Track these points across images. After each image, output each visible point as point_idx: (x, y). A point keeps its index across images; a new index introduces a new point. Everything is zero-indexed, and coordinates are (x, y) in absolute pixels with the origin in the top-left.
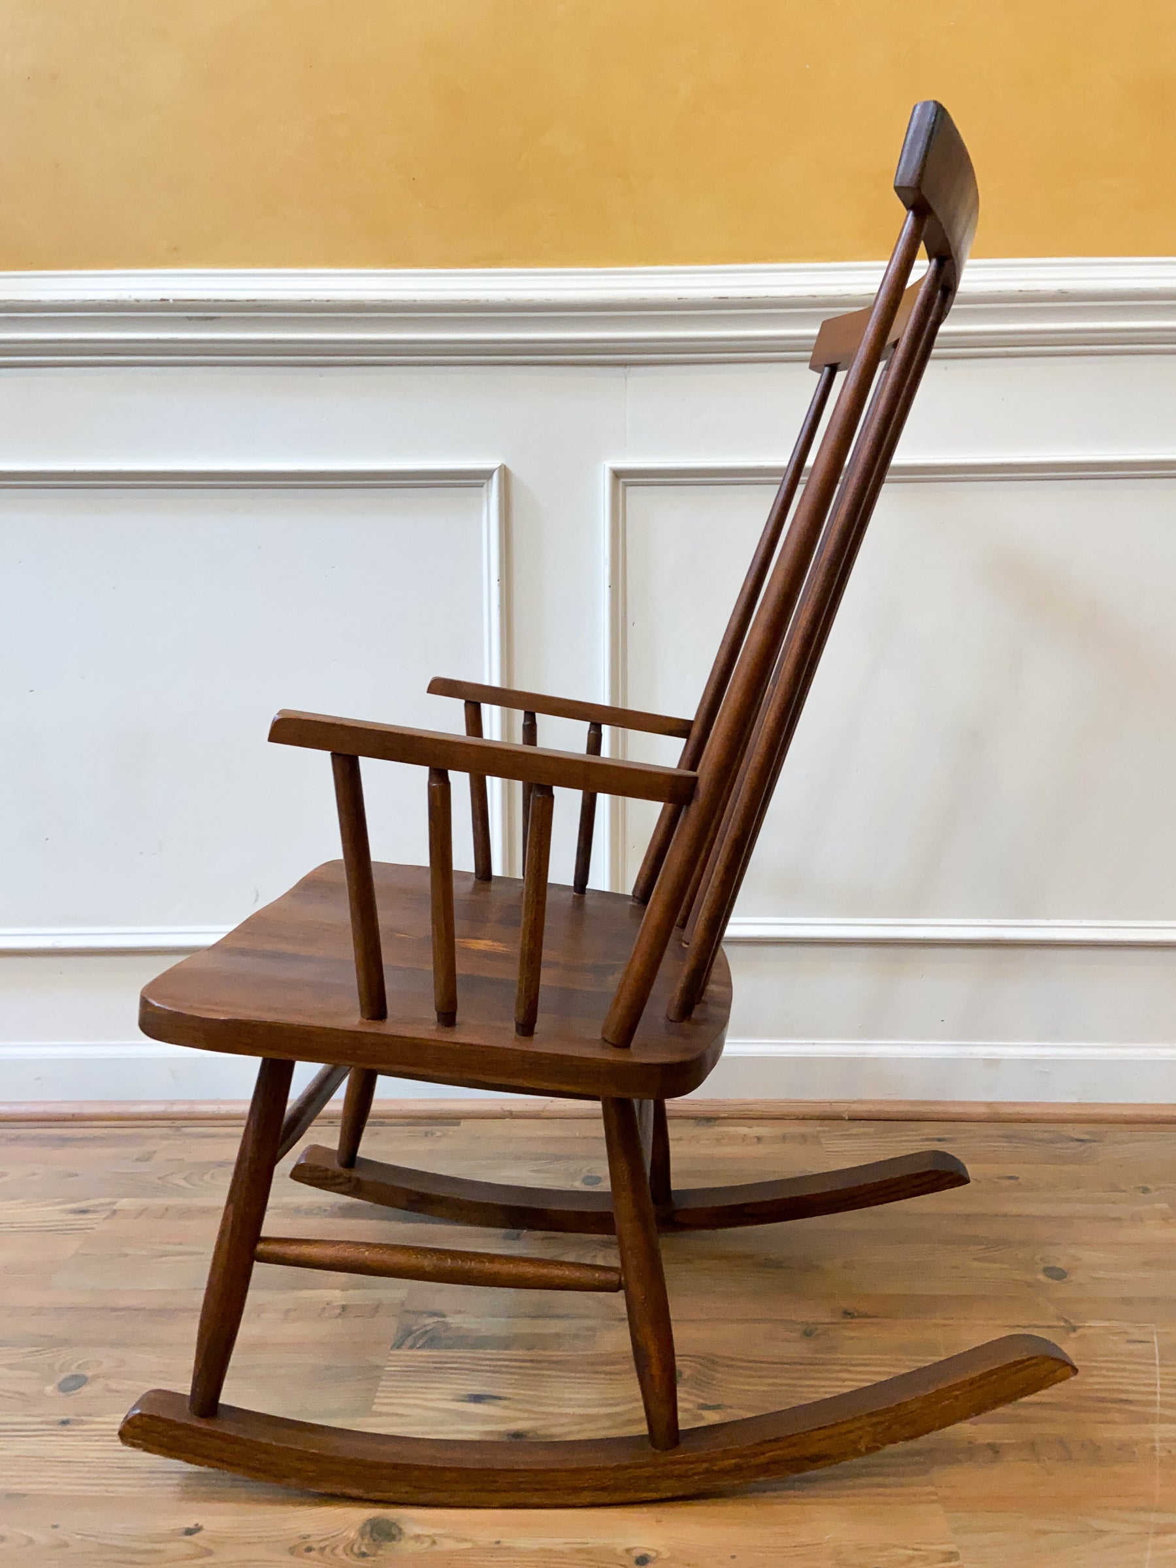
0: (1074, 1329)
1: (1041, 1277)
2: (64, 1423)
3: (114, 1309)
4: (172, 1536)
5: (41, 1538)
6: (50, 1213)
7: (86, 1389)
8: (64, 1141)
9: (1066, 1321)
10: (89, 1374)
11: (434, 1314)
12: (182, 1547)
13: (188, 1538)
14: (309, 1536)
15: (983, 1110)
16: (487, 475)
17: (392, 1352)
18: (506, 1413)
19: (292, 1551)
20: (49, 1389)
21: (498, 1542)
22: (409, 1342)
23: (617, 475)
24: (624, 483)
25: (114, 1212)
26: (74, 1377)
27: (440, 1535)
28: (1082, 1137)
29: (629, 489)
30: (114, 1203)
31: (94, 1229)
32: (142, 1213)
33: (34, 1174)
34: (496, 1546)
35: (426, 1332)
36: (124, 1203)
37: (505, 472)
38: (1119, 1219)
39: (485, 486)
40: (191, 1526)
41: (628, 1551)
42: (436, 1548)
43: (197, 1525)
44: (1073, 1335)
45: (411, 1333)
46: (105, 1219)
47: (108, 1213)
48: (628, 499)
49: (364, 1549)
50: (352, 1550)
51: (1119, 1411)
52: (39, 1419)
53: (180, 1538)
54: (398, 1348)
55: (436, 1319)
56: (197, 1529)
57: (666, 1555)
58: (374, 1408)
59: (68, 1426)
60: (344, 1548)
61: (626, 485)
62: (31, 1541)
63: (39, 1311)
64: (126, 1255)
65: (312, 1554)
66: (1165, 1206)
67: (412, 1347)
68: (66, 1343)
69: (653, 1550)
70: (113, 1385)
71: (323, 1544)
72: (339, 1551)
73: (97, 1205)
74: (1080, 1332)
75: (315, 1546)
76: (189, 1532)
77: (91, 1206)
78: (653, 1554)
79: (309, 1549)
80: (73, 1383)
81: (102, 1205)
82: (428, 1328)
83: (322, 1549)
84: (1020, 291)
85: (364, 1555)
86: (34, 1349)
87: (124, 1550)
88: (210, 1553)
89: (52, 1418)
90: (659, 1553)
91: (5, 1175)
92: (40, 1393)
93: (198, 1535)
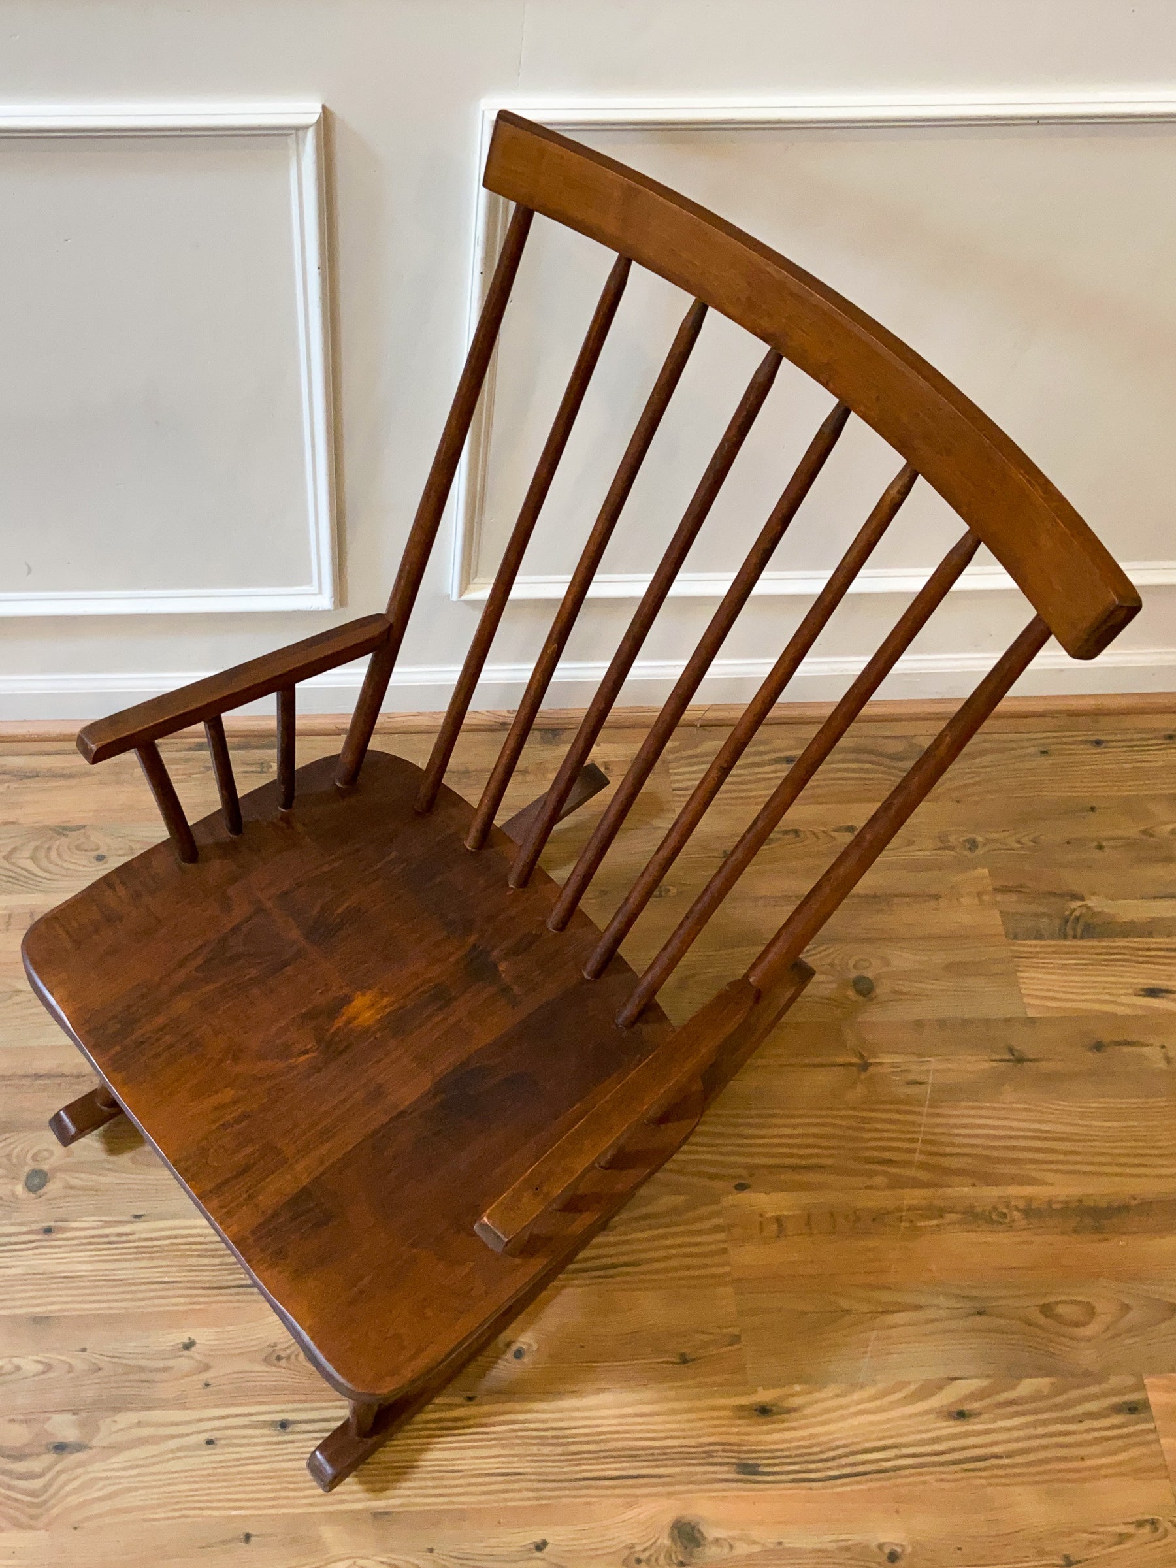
0: (866, 1067)
1: (851, 991)
2: (48, 1231)
4: (173, 1353)
5: (77, 1363)
7: (50, 1186)
9: (862, 1057)
10: (44, 1166)
12: (184, 1363)
13: (186, 1353)
14: (276, 1347)
19: (268, 1360)
20: (19, 1189)
26: (34, 1171)
40: (186, 1340)
43: (189, 1339)
44: (865, 1072)
51: (882, 1174)
52: (25, 1229)
53: (181, 1353)
56: (192, 1343)
57: (538, 1348)
59: (53, 1236)
62: (71, 1368)
65: (283, 1363)
66: (985, 872)
68: (9, 1126)
69: (528, 1342)
70: (71, 1179)
71: (288, 1352)
75: (283, 1354)
76: (186, 1347)
79: (279, 1358)
80: (37, 1181)
83: (288, 1358)
87: (142, 1369)
88: (207, 1368)
89: (35, 1227)
90: (530, 1345)
92: (14, 1195)
93: (194, 1349)
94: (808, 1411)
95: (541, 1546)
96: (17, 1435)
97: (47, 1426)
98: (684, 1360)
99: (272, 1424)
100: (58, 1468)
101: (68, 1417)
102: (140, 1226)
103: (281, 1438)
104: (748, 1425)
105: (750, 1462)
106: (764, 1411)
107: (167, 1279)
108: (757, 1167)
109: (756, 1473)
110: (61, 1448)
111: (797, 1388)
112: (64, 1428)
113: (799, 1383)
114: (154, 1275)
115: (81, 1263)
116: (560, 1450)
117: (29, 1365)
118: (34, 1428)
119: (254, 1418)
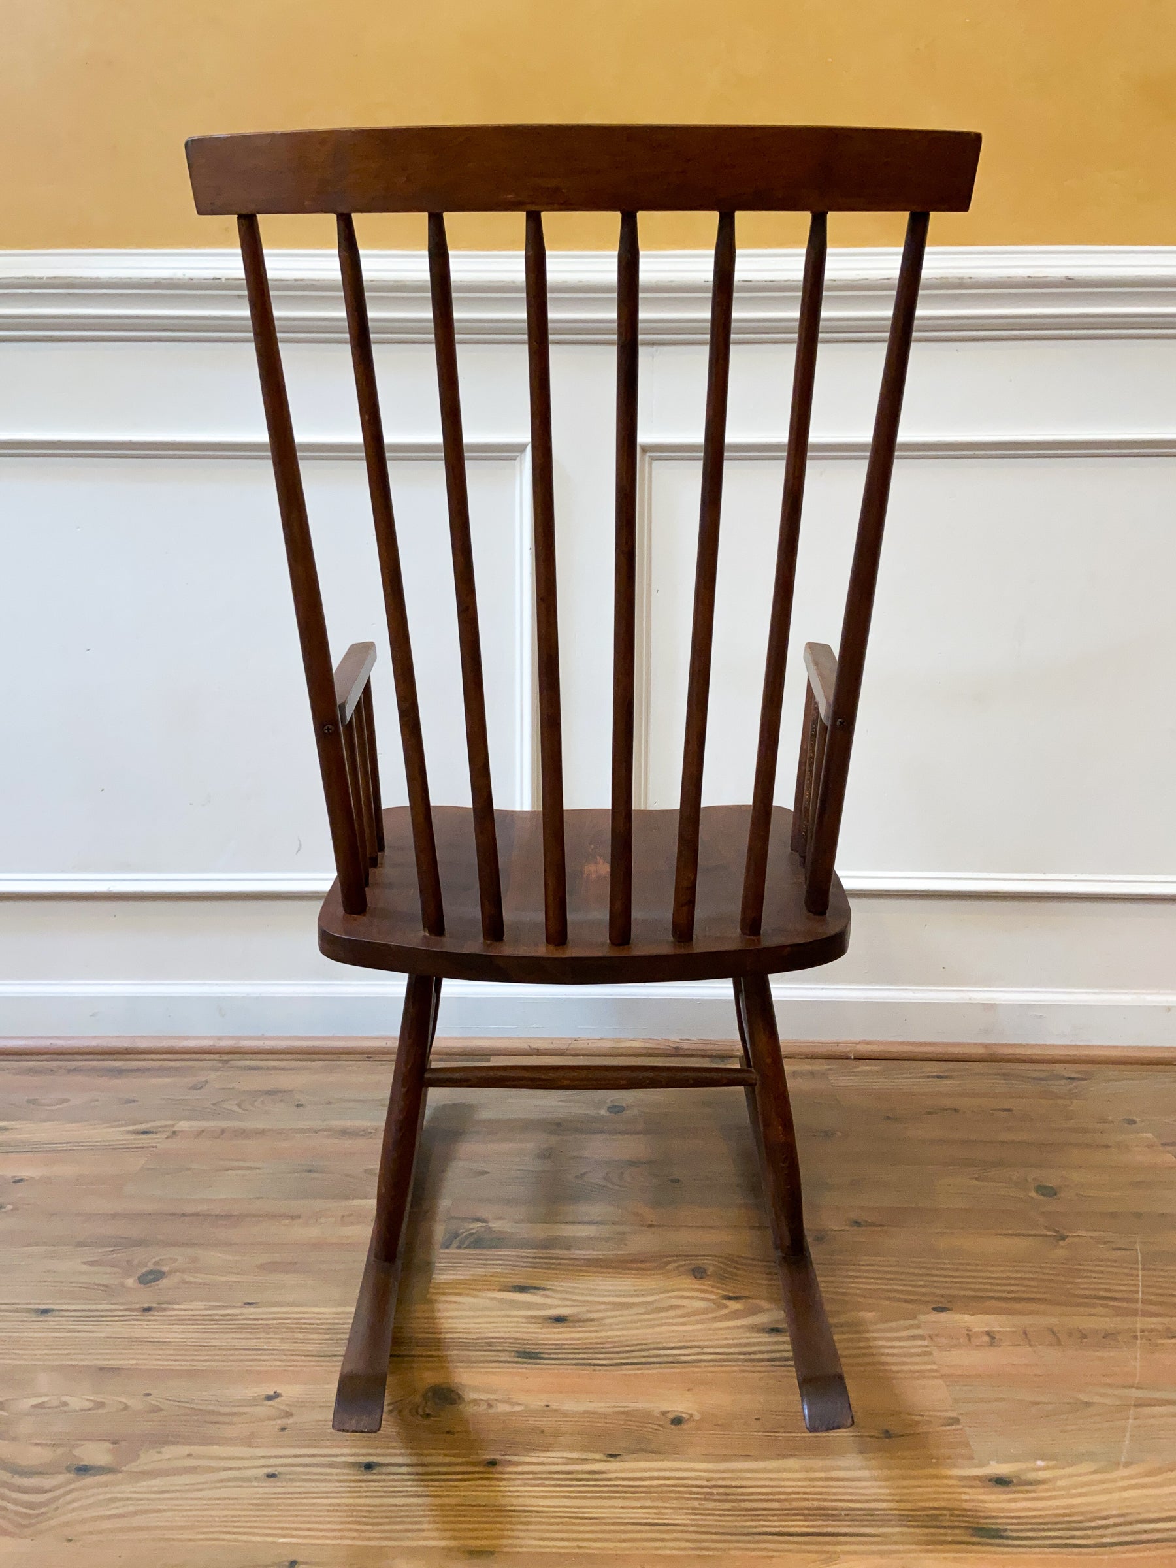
0: (1063, 1238)
1: (1033, 1194)
2: (148, 1309)
3: (184, 1215)
4: (254, 1402)
5: (136, 1403)
6: (116, 1134)
7: (164, 1283)
8: (120, 1072)
9: (1057, 1232)
10: (165, 1269)
11: (478, 1220)
12: (264, 1410)
13: (270, 1403)
15: (981, 1051)
16: (520, 448)
17: (441, 1252)
18: (547, 1301)
20: (130, 1282)
21: (547, 1406)
22: (456, 1243)
23: (644, 449)
24: (650, 457)
25: (174, 1132)
26: (151, 1272)
27: (496, 1400)
28: (1073, 1075)
29: (655, 463)
30: (173, 1126)
31: (156, 1147)
32: (200, 1133)
33: (97, 1100)
34: (546, 1408)
35: (472, 1234)
36: (183, 1125)
38: (1107, 1146)
39: (519, 458)
40: (271, 1393)
41: (664, 1413)
42: (494, 1410)
43: (275, 1392)
44: (1061, 1243)
45: (456, 1236)
46: (167, 1138)
47: (168, 1134)
49: (428, 1411)
50: (417, 1413)
51: (1106, 1306)
52: (120, 1307)
53: (261, 1403)
54: (447, 1247)
55: (480, 1224)
56: (277, 1395)
57: (697, 1416)
58: (429, 1296)
59: (151, 1313)
60: (410, 1411)
61: (653, 459)
62: (126, 1407)
63: (113, 1216)
64: (190, 1169)
66: (1150, 1135)
67: (459, 1247)
68: (140, 1243)
69: (686, 1413)
70: (188, 1278)
71: (390, 1407)
72: (406, 1412)
73: (161, 1127)
74: (1068, 1241)
76: (269, 1398)
77: (150, 1128)
78: (686, 1416)
80: (151, 1277)
81: (165, 1126)
82: (474, 1231)
83: (390, 1412)
84: (1029, 277)
85: (428, 1415)
86: (111, 1249)
87: (212, 1412)
88: (289, 1415)
89: (137, 1306)
90: (691, 1415)
91: (67, 1101)
92: (122, 1285)
93: (278, 1400)
94: (1060, 1483)
96: (36, 1455)
97: (76, 1452)
98: (888, 1434)
99: (356, 1465)
100: (74, 1486)
101: (105, 1445)
102: (251, 1310)
103: (364, 1477)
104: (984, 1494)
105: (993, 1526)
106: (1001, 1482)
107: (265, 1347)
108: (954, 1297)
109: (1002, 1537)
110: (83, 1470)
111: (1040, 1463)
112: (96, 1453)
113: (1042, 1459)
115: (176, 1333)
116: (728, 1505)
117: (77, 1402)
118: (60, 1451)
119: (334, 1459)
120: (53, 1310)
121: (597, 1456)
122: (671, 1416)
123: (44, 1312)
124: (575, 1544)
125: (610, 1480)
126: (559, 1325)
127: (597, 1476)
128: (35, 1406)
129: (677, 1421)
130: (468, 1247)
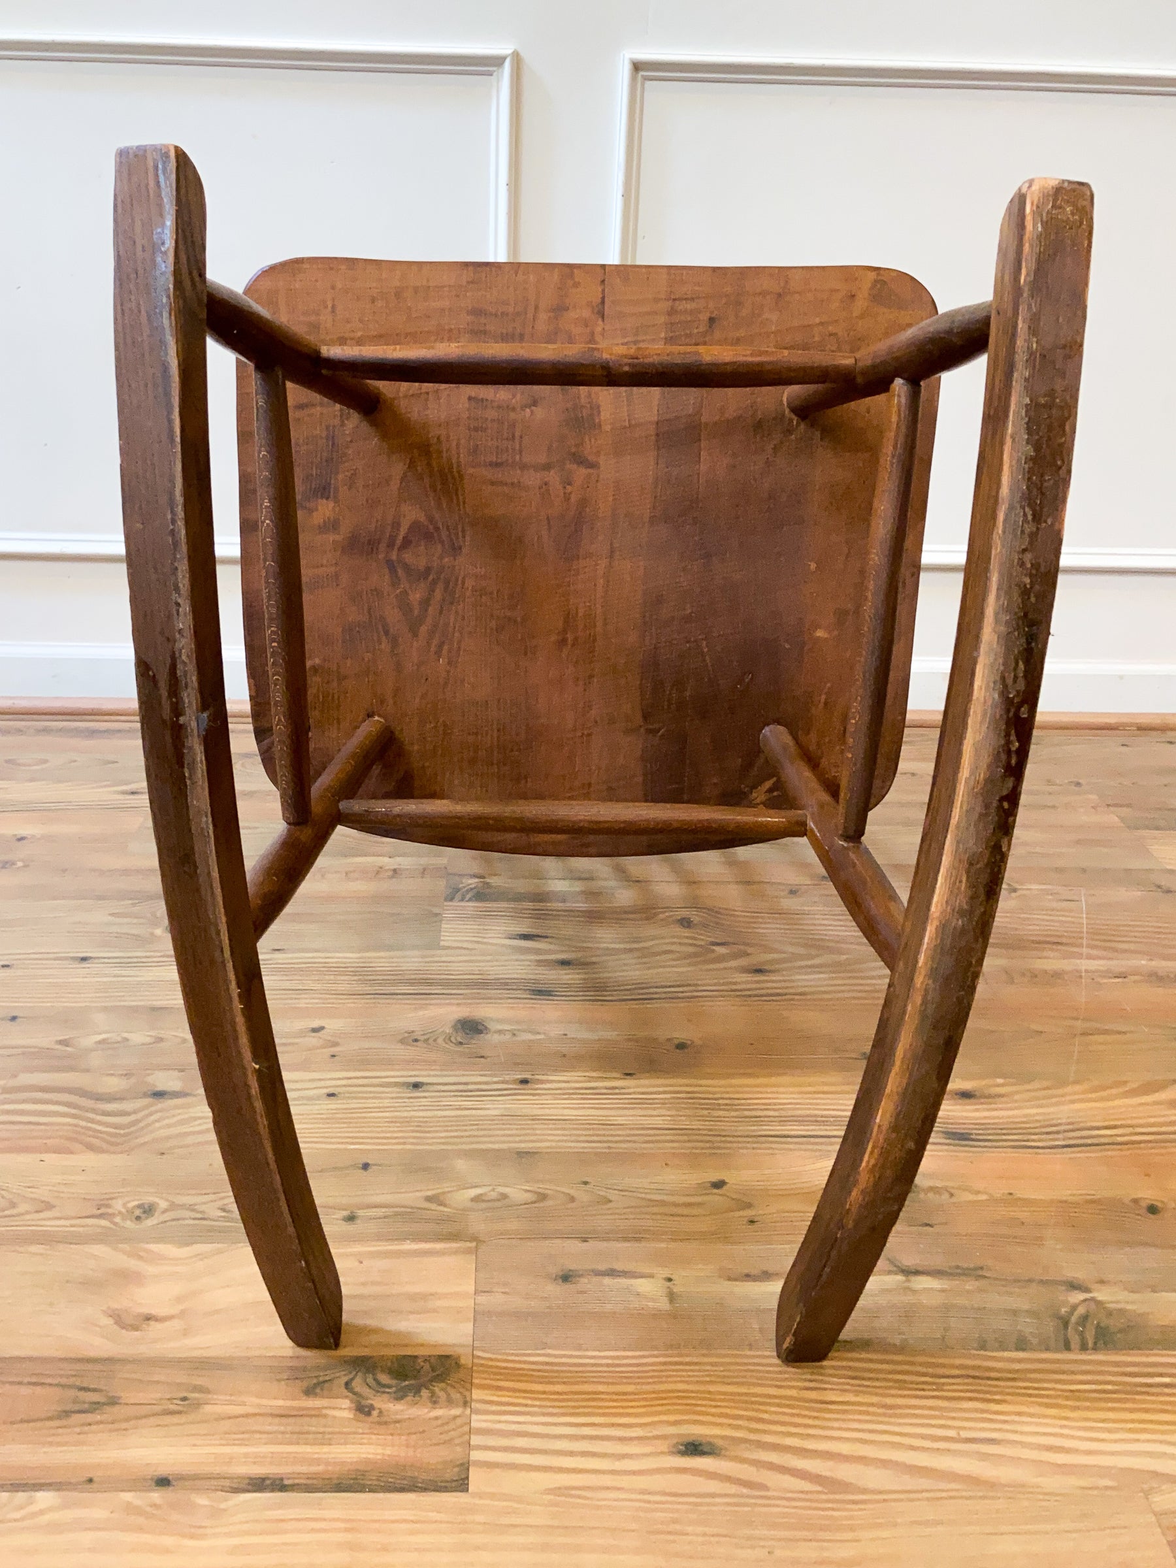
0: (1015, 890)
4: (301, 1034)
6: (105, 794)
8: (92, 733)
11: (475, 876)
12: (313, 1040)
13: (314, 1034)
14: (413, 1032)
16: (498, 61)
17: (446, 903)
18: (552, 947)
19: (402, 1041)
20: (158, 932)
21: (566, 1035)
22: (457, 897)
23: (637, 66)
24: (642, 76)
27: (519, 1030)
29: (648, 83)
33: (75, 761)
34: (564, 1037)
35: (472, 890)
37: (517, 58)
38: (1054, 807)
39: (495, 74)
40: (316, 1026)
41: (671, 1039)
42: (518, 1039)
43: (320, 1025)
44: (1013, 895)
45: (458, 890)
48: (646, 94)
49: (459, 1039)
50: (450, 1039)
51: (1052, 950)
52: (159, 954)
53: (307, 1035)
54: (452, 900)
55: (478, 880)
56: (322, 1028)
57: (698, 1042)
58: (442, 943)
60: (444, 1040)
61: (646, 78)
63: (126, 872)
65: (418, 1044)
66: (1094, 797)
67: (462, 900)
69: (689, 1040)
71: (426, 1037)
72: (440, 1041)
74: (1017, 894)
75: (419, 1039)
76: (315, 1030)
77: (139, 788)
78: (689, 1042)
79: (415, 1041)
82: (472, 886)
83: (426, 1041)
85: (461, 1043)
88: (336, 1044)
90: (693, 1041)
91: (46, 761)
92: (152, 934)
93: (322, 1032)
94: (1013, 1098)
95: (719, 1185)
96: (113, 1084)
97: (150, 1079)
99: (407, 1085)
100: (153, 1109)
101: (176, 1073)
102: (277, 955)
103: (412, 1095)
104: (951, 1105)
105: (960, 1131)
106: (966, 1095)
107: (300, 987)
109: (968, 1139)
110: (159, 1095)
111: (999, 1081)
112: (167, 1080)
113: (1001, 1078)
114: (287, 985)
116: (734, 1114)
117: (138, 1037)
118: (133, 1080)
119: (384, 1080)
120: (91, 958)
121: (615, 1075)
122: (676, 1042)
123: (84, 959)
124: (606, 1145)
125: (630, 1094)
126: (564, 967)
127: (617, 1091)
128: (99, 1042)
129: (681, 1046)
130: (470, 900)
